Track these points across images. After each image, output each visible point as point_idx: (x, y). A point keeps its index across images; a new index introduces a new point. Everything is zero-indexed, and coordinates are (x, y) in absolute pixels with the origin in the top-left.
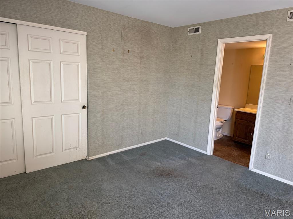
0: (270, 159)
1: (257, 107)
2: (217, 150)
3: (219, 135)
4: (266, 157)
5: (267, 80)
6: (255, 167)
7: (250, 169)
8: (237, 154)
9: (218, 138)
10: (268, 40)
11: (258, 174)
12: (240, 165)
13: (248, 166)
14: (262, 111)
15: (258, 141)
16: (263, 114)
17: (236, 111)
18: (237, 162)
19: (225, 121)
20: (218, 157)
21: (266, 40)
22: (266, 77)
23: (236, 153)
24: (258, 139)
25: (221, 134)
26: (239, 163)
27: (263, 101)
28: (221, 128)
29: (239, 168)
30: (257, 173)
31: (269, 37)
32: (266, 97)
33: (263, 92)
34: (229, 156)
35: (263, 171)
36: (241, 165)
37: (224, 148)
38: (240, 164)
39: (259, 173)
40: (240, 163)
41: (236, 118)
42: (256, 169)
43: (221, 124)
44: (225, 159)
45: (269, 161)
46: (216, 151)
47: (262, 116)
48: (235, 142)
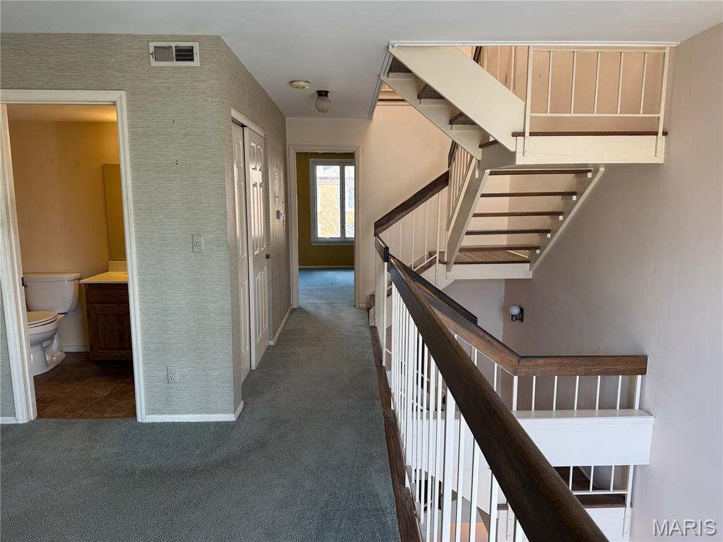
0: (178, 381)
1: (126, 264)
2: (49, 400)
3: (53, 357)
4: (169, 379)
5: (136, 202)
6: (150, 411)
7: (139, 419)
8: (105, 394)
9: (51, 367)
10: (118, 104)
11: (160, 423)
12: (115, 419)
13: (134, 414)
14: (138, 275)
15: (144, 348)
16: (141, 281)
17: (85, 284)
18: (107, 415)
19: (60, 316)
20: (53, 420)
21: (114, 104)
22: (133, 195)
23: (102, 390)
24: (144, 343)
25: (59, 353)
26: (112, 415)
27: (137, 251)
28: (56, 336)
29: (114, 428)
30: (157, 423)
31: (120, 96)
32: (140, 241)
33: (133, 229)
34: (84, 407)
35: (169, 413)
36: (116, 417)
37: (69, 388)
38: (116, 415)
39: (162, 421)
40: (116, 412)
41: (88, 301)
42: (153, 414)
43: (50, 327)
44: (74, 418)
45: (177, 385)
46: (46, 404)
47: (141, 287)
48: (98, 363)
